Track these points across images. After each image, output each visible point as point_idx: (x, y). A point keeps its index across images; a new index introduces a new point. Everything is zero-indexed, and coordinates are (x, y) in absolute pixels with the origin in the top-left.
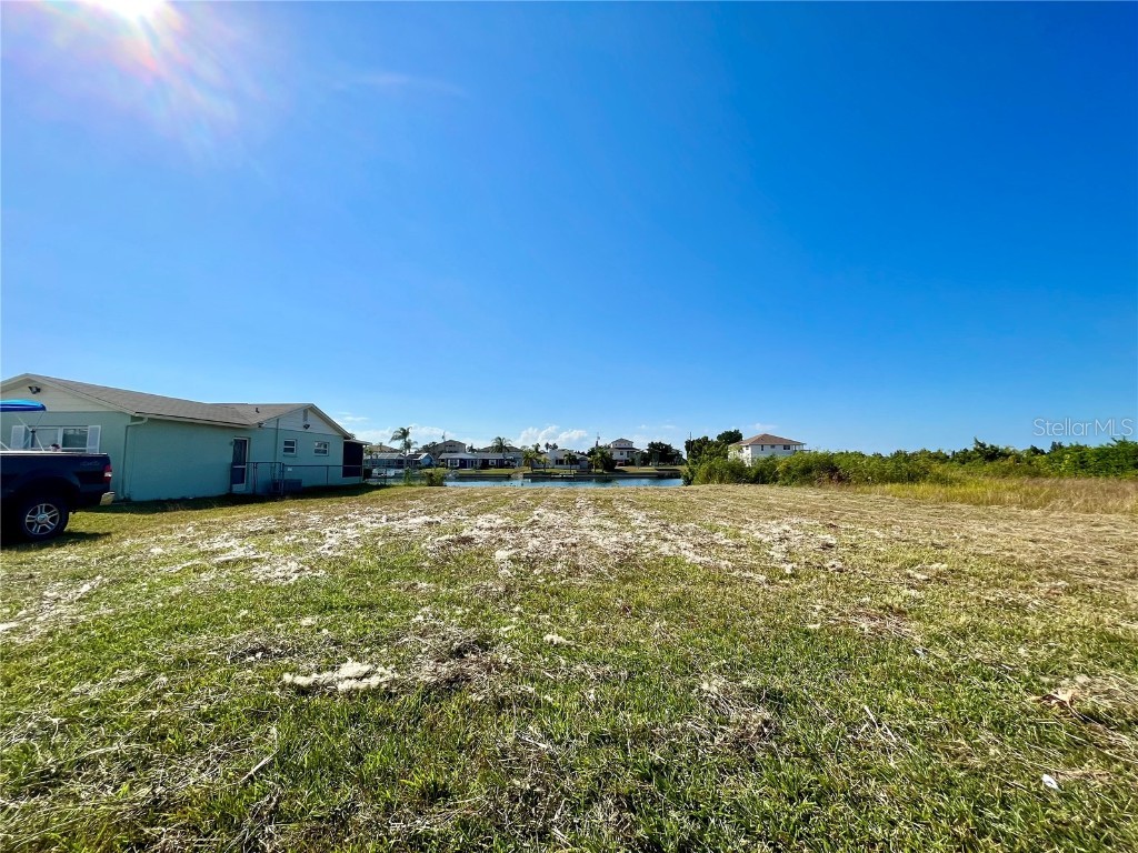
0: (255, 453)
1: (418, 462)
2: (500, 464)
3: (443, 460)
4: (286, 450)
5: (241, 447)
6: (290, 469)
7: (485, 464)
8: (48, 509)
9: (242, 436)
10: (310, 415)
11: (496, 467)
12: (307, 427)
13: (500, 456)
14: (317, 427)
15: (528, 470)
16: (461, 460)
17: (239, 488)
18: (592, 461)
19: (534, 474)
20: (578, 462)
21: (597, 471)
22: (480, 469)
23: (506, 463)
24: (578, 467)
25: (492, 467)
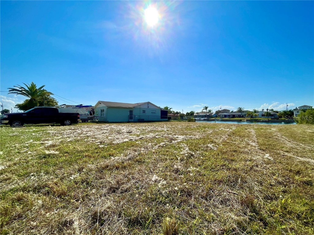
0: (134, 113)
1: (212, 116)
2: (239, 116)
3: (219, 115)
4: (143, 112)
5: (131, 112)
6: (137, 116)
7: (234, 116)
8: (68, 121)
9: (131, 110)
10: (149, 104)
11: (238, 117)
12: (148, 107)
13: (240, 114)
14: (151, 107)
15: (249, 119)
16: (225, 115)
17: (130, 120)
18: (279, 115)
19: (251, 119)
20: (272, 115)
21: (282, 119)
22: (231, 118)
23: (241, 116)
24: (273, 117)
25: (236, 117)
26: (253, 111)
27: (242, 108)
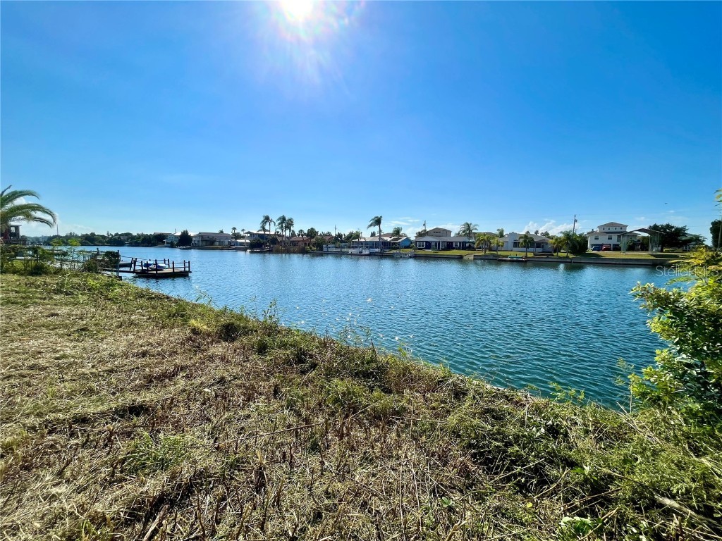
1: (397, 243)
2: (463, 246)
7: (450, 246)
11: (459, 249)
13: (466, 239)
15: (482, 253)
16: (427, 242)
18: (554, 243)
19: (485, 256)
20: (539, 245)
21: (560, 254)
22: (443, 250)
23: (467, 245)
24: (539, 250)
25: (454, 249)
26: (497, 233)
27: (473, 224)
